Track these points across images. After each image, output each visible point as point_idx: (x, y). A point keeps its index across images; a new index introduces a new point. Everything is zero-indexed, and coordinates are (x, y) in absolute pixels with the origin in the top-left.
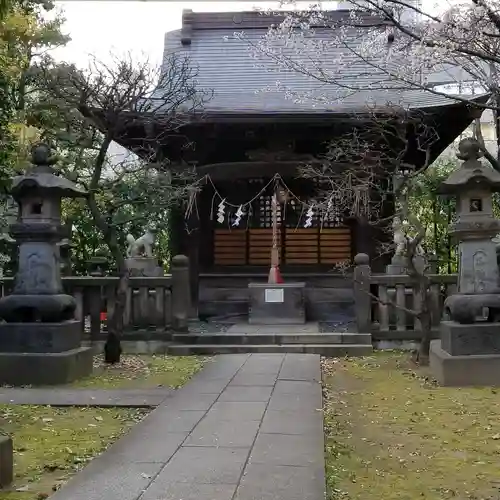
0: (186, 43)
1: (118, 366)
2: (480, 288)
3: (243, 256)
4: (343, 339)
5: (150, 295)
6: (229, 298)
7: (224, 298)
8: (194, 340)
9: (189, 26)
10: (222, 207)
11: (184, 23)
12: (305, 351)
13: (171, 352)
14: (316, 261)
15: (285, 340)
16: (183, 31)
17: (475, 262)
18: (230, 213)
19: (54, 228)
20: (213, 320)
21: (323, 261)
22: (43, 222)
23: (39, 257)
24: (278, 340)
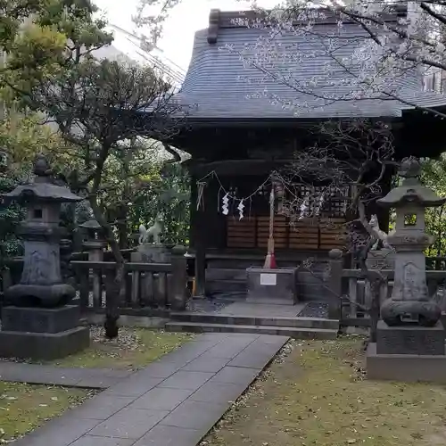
0: (212, 42)
1: (114, 341)
2: (409, 296)
3: (253, 240)
4: (315, 324)
5: (154, 278)
6: (236, 278)
7: (231, 278)
8: (189, 319)
9: (216, 25)
10: (226, 200)
11: (211, 22)
12: (278, 333)
13: (167, 328)
14: (316, 247)
15: (263, 323)
16: (210, 31)
17: (406, 272)
18: (233, 205)
19: (50, 230)
20: (218, 297)
21: (322, 247)
22: (42, 224)
23: (40, 254)
24: (258, 322)
